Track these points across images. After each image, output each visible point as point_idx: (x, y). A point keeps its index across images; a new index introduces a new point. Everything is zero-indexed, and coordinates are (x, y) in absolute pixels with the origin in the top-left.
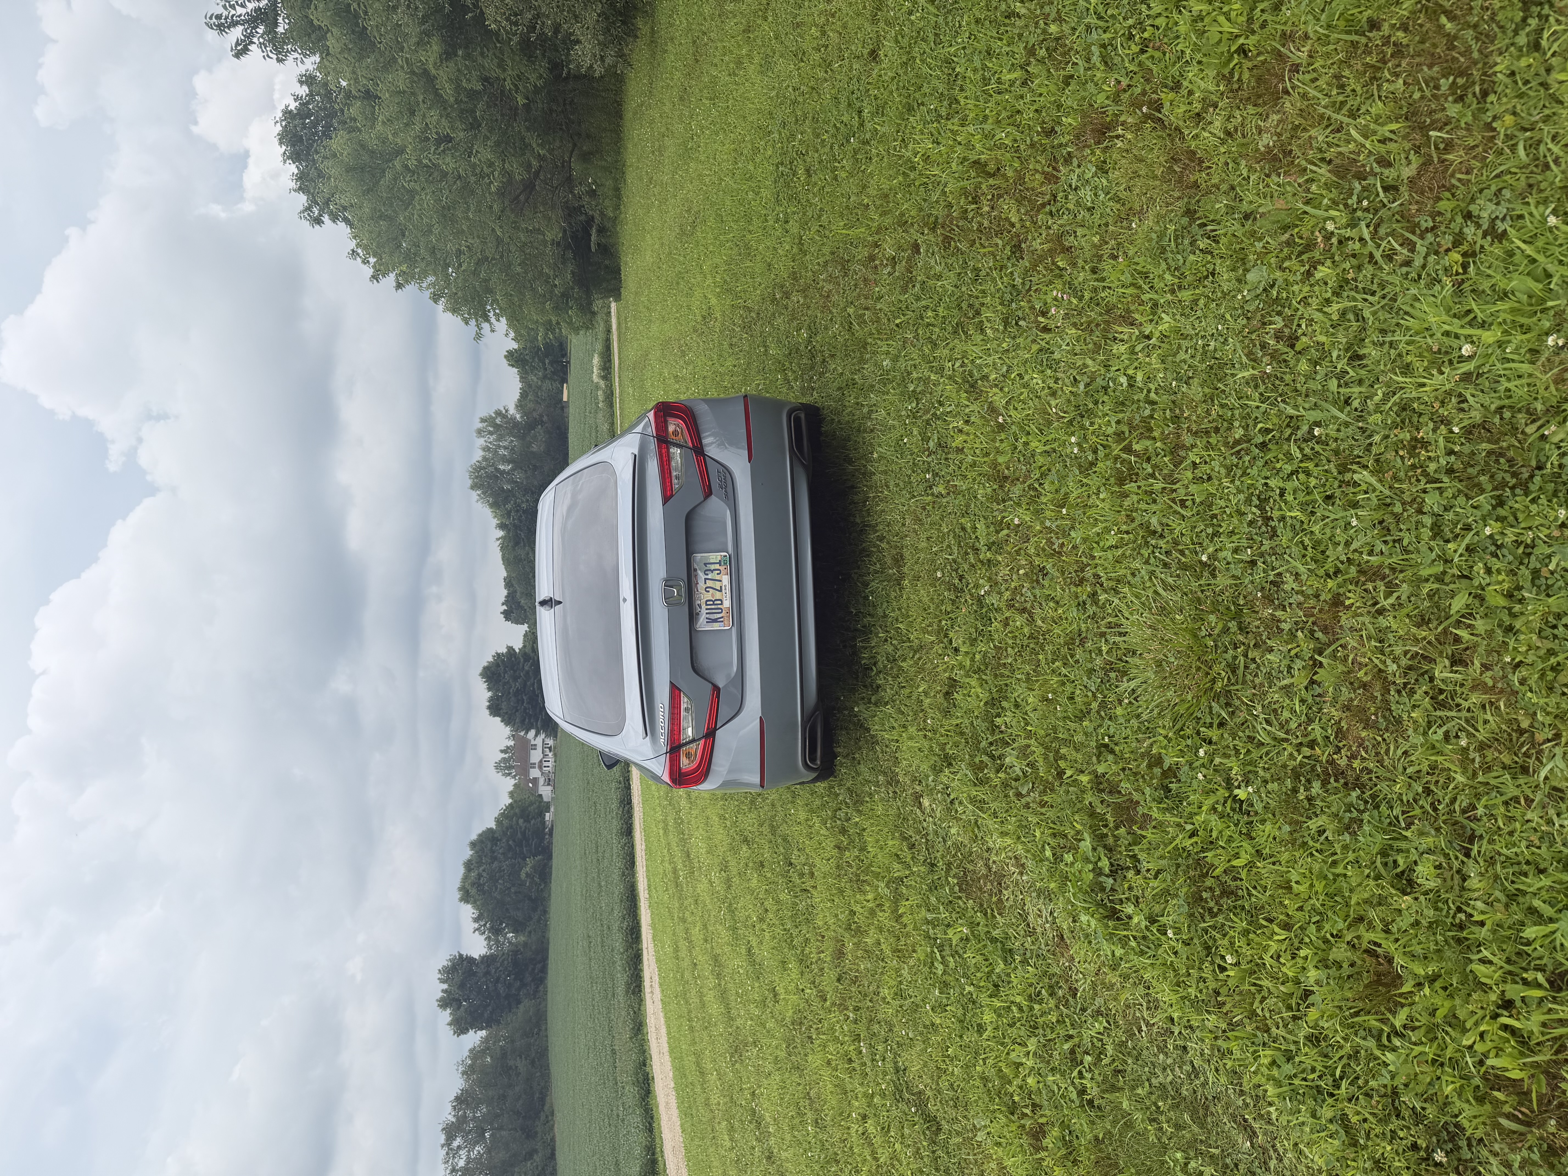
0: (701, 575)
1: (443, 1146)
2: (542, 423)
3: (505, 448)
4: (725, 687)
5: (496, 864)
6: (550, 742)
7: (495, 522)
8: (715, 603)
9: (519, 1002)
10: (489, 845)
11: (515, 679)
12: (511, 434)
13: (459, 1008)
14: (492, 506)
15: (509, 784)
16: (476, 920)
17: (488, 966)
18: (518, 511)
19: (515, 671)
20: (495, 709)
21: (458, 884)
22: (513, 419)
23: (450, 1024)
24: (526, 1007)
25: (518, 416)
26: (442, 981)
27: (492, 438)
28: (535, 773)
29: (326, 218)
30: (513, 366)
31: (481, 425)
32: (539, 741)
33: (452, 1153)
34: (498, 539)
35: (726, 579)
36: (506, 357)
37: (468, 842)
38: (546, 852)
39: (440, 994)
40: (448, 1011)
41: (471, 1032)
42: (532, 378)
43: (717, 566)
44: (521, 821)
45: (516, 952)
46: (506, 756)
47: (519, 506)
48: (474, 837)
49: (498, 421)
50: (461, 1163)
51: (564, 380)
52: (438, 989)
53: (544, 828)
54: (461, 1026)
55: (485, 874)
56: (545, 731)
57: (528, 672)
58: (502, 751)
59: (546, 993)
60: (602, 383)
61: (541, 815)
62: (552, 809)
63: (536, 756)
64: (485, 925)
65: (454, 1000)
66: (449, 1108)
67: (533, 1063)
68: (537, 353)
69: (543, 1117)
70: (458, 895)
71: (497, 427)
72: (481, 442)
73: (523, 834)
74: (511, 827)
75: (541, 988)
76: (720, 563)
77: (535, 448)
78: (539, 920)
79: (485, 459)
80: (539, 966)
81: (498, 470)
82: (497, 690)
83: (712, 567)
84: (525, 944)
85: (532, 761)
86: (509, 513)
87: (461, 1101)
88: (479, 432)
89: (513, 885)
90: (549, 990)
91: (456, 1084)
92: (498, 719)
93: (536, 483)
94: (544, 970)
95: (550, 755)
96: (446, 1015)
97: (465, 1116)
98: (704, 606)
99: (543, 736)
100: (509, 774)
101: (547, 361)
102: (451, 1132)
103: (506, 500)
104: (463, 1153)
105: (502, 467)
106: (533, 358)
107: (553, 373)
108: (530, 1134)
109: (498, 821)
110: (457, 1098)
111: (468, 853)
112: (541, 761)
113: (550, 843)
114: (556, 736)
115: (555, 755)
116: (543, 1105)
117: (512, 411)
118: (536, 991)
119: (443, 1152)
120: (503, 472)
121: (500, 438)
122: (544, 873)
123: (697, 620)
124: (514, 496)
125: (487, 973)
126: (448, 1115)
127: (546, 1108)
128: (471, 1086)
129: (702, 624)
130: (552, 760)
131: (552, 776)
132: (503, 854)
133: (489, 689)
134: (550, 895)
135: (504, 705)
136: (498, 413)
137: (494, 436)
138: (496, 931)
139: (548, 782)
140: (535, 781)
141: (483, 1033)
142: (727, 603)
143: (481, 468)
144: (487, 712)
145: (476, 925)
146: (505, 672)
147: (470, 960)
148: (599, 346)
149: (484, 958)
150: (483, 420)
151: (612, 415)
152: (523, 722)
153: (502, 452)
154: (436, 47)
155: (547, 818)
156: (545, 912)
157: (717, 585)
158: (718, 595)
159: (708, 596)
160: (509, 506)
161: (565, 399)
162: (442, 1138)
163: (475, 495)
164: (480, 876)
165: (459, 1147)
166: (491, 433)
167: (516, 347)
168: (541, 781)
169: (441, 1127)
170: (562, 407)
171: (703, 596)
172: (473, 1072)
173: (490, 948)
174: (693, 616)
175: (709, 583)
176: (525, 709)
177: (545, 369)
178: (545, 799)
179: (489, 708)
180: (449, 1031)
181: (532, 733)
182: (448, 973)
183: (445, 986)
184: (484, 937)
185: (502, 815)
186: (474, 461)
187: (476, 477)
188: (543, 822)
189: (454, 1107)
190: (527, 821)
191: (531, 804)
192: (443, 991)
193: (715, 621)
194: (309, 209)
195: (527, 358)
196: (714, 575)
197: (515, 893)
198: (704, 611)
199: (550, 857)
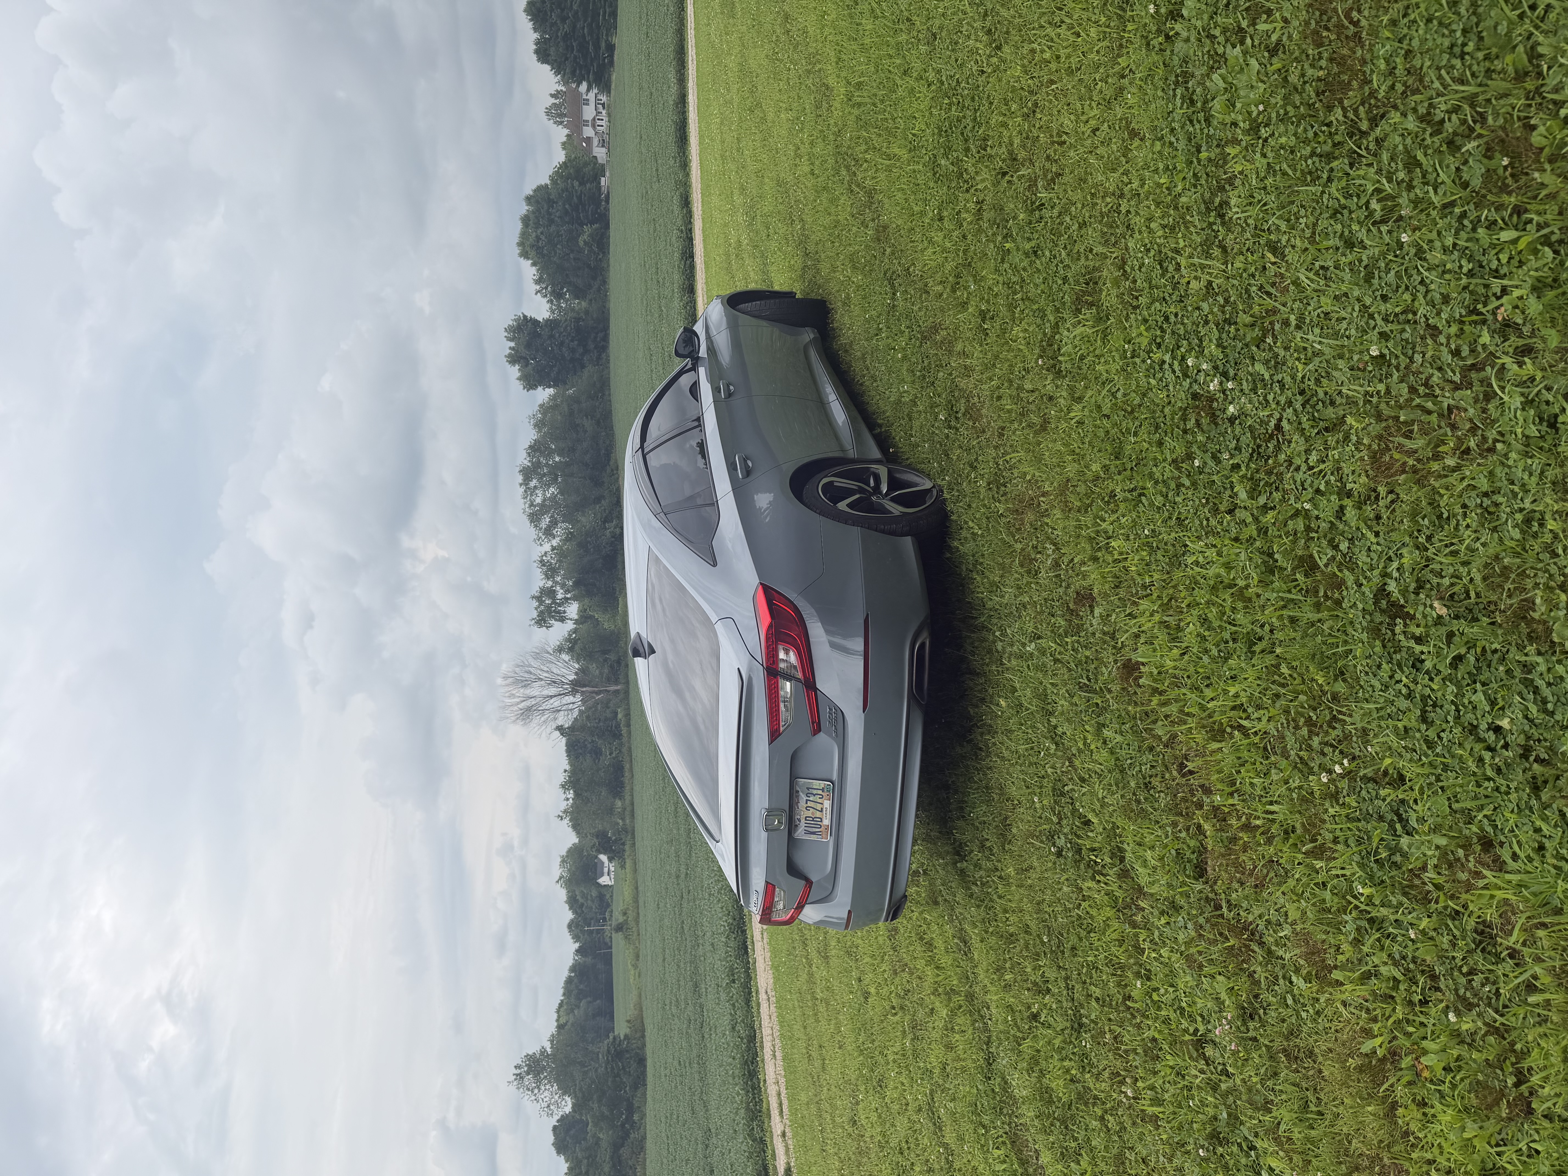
0: (803, 797)
1: (521, 485)
4: (818, 881)
5: (553, 228)
6: (604, 98)
8: (815, 822)
9: (583, 367)
10: (546, 207)
11: (564, 20)
13: (527, 366)
15: (561, 133)
16: (537, 282)
17: (552, 330)
19: (563, 10)
20: (543, 54)
21: (517, 240)
23: (519, 379)
24: (589, 372)
26: (509, 339)
28: (588, 132)
32: (591, 96)
33: (529, 492)
35: (827, 804)
37: (523, 196)
38: (602, 220)
39: (508, 351)
40: (517, 367)
41: (540, 389)
43: (820, 792)
44: (576, 183)
45: (578, 320)
46: (557, 101)
48: (529, 191)
50: (539, 500)
52: (507, 346)
53: (600, 194)
54: (531, 382)
55: (543, 237)
56: (598, 86)
57: (576, 13)
58: (552, 96)
59: (608, 361)
61: (596, 178)
62: (607, 174)
63: (589, 113)
64: (546, 288)
65: (521, 357)
66: (524, 454)
67: (598, 423)
69: (609, 470)
70: (517, 251)
73: (579, 198)
74: (567, 190)
75: (604, 355)
76: (823, 790)
78: (599, 290)
80: (601, 335)
82: (545, 32)
83: (815, 792)
84: (587, 312)
85: (585, 118)
87: (535, 449)
89: (572, 251)
90: (611, 355)
91: (529, 435)
92: (547, 67)
94: (606, 338)
95: (604, 112)
96: (515, 371)
97: (539, 462)
98: (803, 821)
99: (596, 91)
100: (561, 123)
102: (527, 474)
104: (539, 492)
108: (597, 482)
109: (552, 178)
110: (530, 447)
111: (524, 209)
112: (594, 119)
113: (607, 210)
114: (609, 92)
115: (609, 115)
116: (609, 460)
118: (599, 358)
119: (522, 489)
122: (601, 242)
123: (795, 831)
125: (551, 336)
126: (523, 459)
127: (611, 463)
128: (543, 437)
129: (800, 833)
130: (606, 119)
131: (606, 137)
132: (560, 217)
133: (535, 30)
134: (608, 266)
135: (552, 51)
138: (557, 295)
139: (603, 143)
140: (589, 140)
141: (551, 391)
142: (826, 822)
144: (535, 57)
145: (538, 287)
146: (552, 10)
147: (535, 322)
149: (547, 321)
152: (573, 73)
155: (603, 183)
156: (604, 282)
157: (819, 807)
158: (818, 814)
159: (809, 814)
162: (520, 478)
164: (538, 239)
165: (535, 487)
168: (595, 142)
169: (518, 469)
171: (803, 813)
172: (544, 424)
173: (553, 312)
174: (792, 826)
175: (809, 804)
176: (575, 57)
178: (600, 161)
179: (537, 52)
180: (517, 386)
181: (584, 87)
182: (514, 332)
183: (512, 344)
184: (545, 300)
185: (557, 173)
188: (599, 188)
189: (529, 454)
190: (582, 184)
191: (586, 164)
192: (510, 348)
193: (814, 833)
196: (817, 798)
197: (575, 259)
198: (803, 824)
199: (607, 226)
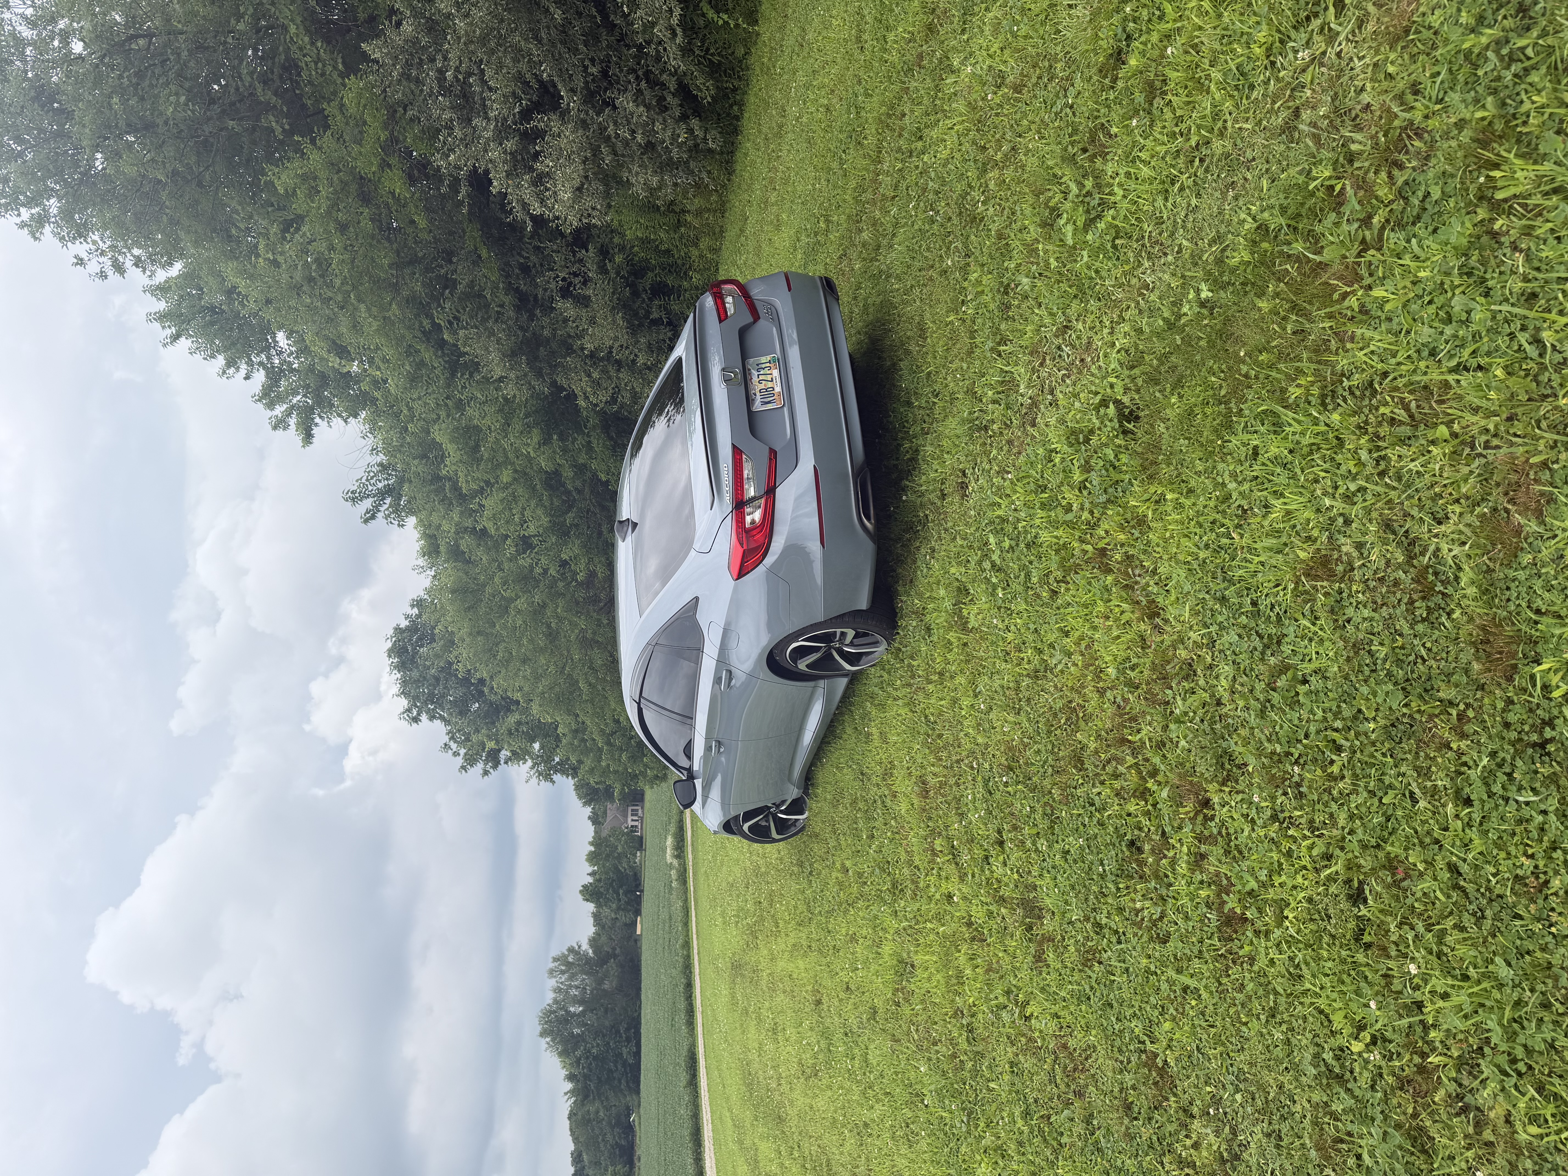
0: (755, 373)
2: (615, 956)
3: (577, 987)
4: (781, 449)
7: (564, 1072)
8: (769, 391)
12: (583, 972)
14: (560, 1054)
18: (587, 1058)
22: (586, 954)
25: (590, 951)
27: (564, 978)
29: (424, 717)
30: (587, 900)
31: (552, 965)
34: (566, 1094)
35: (776, 373)
36: (581, 892)
42: (606, 911)
43: (768, 365)
47: (589, 1051)
49: (570, 959)
51: (638, 912)
60: (675, 862)
68: (611, 885)
71: (569, 965)
72: (552, 983)
76: (770, 362)
77: (607, 986)
79: (556, 1001)
81: (568, 1012)
83: (764, 366)
86: (578, 1062)
88: (551, 972)
93: (607, 1023)
98: (758, 394)
101: (621, 891)
103: (575, 1047)
105: (572, 1009)
106: (608, 890)
107: (627, 903)
117: (585, 946)
120: (574, 1015)
121: (572, 977)
123: (753, 404)
124: (584, 1040)
129: (758, 406)
136: (571, 950)
137: (566, 976)
142: (778, 389)
143: (552, 1012)
148: (673, 828)
150: (555, 960)
151: (686, 891)
153: (574, 992)
154: (536, 436)
157: (769, 378)
158: (770, 385)
159: (762, 386)
160: (578, 1053)
161: (638, 932)
163: (544, 1042)
166: (563, 972)
167: (591, 881)
170: (637, 940)
171: (757, 386)
174: (749, 401)
175: (761, 377)
177: (619, 900)
186: (544, 1005)
187: (546, 1022)
193: (769, 402)
194: (409, 710)
195: (602, 890)
196: (766, 371)
198: (758, 397)
